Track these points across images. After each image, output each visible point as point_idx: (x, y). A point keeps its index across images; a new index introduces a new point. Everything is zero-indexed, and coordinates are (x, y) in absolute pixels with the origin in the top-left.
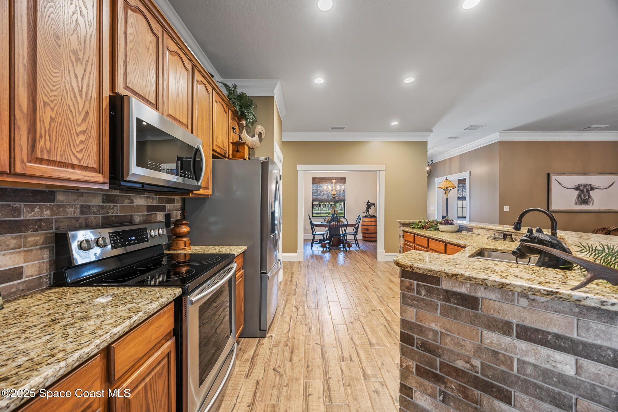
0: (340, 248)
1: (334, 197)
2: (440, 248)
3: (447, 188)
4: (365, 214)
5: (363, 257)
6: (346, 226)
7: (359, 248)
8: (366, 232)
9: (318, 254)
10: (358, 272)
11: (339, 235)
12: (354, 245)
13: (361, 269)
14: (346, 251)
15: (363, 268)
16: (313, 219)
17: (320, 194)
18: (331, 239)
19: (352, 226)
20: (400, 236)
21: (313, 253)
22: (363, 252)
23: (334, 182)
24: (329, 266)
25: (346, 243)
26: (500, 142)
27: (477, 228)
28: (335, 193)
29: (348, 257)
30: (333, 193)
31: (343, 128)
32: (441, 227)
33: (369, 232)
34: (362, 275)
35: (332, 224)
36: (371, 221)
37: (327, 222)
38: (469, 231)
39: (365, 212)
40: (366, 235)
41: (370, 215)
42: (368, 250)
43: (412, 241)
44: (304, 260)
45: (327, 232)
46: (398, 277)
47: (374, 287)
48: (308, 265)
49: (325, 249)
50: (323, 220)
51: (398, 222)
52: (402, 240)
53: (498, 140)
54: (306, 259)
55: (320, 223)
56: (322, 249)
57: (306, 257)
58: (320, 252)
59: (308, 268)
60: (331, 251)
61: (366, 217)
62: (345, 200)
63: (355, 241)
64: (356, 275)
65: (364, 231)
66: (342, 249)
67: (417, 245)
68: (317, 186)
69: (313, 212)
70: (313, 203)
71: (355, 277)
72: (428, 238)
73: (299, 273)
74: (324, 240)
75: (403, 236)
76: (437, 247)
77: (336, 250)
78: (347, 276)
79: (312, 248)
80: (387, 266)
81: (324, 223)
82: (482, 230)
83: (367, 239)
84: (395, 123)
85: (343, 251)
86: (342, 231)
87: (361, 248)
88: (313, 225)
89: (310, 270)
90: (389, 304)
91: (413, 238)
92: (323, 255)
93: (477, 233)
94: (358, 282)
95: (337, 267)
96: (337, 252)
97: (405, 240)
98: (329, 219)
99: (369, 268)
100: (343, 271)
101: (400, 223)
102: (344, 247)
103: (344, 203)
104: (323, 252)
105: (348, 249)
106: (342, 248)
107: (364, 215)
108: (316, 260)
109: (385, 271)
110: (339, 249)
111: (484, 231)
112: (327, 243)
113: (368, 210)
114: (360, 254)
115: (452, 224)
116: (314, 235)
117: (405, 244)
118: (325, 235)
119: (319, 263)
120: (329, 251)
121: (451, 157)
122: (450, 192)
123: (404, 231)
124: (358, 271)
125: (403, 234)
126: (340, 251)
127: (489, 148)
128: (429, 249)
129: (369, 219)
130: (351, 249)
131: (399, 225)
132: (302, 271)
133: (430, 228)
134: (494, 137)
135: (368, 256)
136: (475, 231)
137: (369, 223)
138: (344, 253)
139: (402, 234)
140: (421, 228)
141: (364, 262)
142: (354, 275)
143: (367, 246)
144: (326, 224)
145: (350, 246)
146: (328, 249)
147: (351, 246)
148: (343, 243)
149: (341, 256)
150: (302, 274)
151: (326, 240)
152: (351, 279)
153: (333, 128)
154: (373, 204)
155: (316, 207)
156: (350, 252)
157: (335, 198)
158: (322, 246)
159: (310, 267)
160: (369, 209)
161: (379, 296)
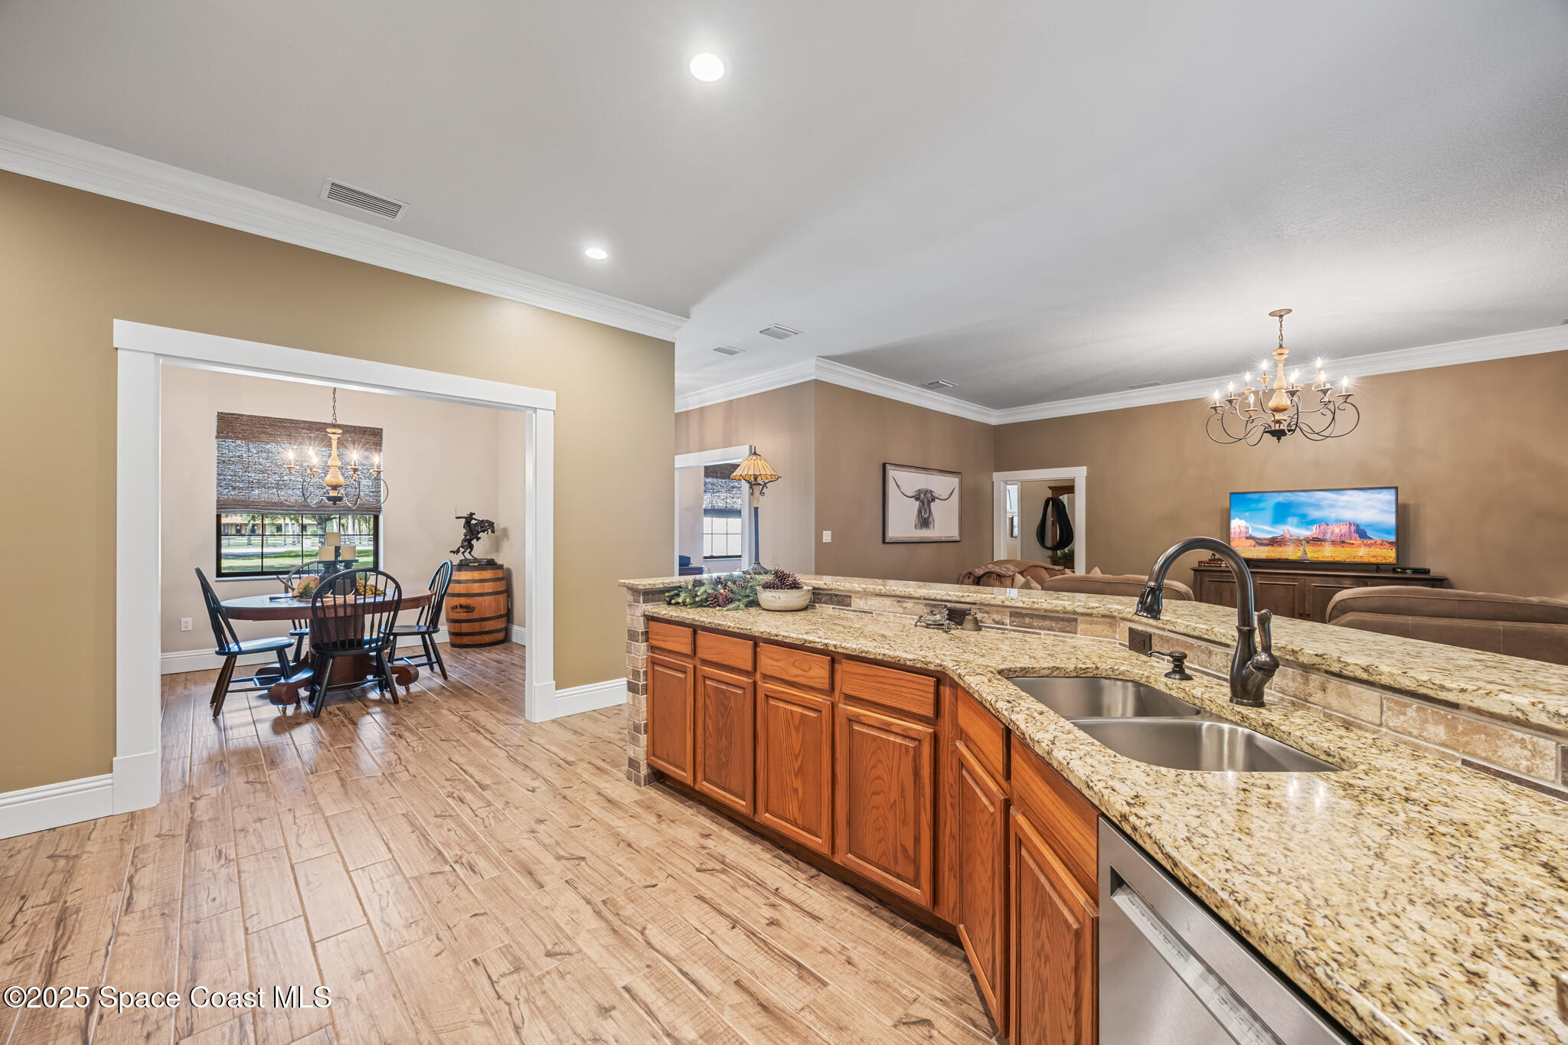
0: (364, 691)
1: (333, 494)
2: (811, 673)
3: (756, 479)
4: (460, 557)
5: (473, 714)
6: (396, 605)
7: (445, 677)
8: (463, 616)
9: (252, 742)
10: (468, 796)
11: (360, 643)
12: (424, 672)
13: (478, 776)
14: (396, 700)
15: (483, 768)
16: (219, 588)
17: (261, 484)
18: (324, 665)
19: (415, 602)
20: (632, 635)
21: (223, 742)
22: (467, 695)
23: (334, 437)
24: (322, 802)
25: (395, 670)
26: (817, 382)
27: (865, 594)
28: (341, 480)
29: (409, 729)
30: (329, 479)
31: (389, 208)
32: (767, 597)
33: (475, 615)
34: (489, 804)
35: (329, 600)
36: (482, 581)
37: (302, 596)
38: (839, 603)
39: (457, 552)
40: (465, 628)
41: (475, 560)
42: (480, 683)
43: (688, 650)
44: (167, 796)
45: (301, 636)
46: (623, 776)
47: (559, 858)
48: (193, 825)
49: (290, 710)
50: (276, 585)
51: (624, 585)
52: (643, 647)
53: (813, 378)
54: (176, 787)
55: (262, 602)
56: (273, 711)
57: (176, 775)
58: (265, 729)
59: (192, 844)
60: (323, 713)
61: (463, 566)
62: (379, 510)
63: (428, 654)
64: (465, 815)
65: (456, 616)
66: (375, 695)
67: (705, 662)
68: (239, 448)
69: (224, 551)
70: (224, 521)
71: (462, 826)
72: (756, 641)
73: (117, 900)
74: (286, 671)
75: (646, 634)
76: (794, 671)
77: (348, 706)
78: (424, 836)
79: (216, 714)
80: (570, 736)
81: (283, 604)
82: (880, 599)
83: (466, 640)
84: (596, 253)
85: (379, 702)
86: (372, 627)
87: (453, 676)
88: (219, 616)
89: (206, 858)
90: (653, 932)
91: (689, 640)
92: (285, 738)
93: (866, 608)
94: (483, 850)
95: (366, 794)
96: (354, 714)
97: (653, 648)
98: (311, 580)
99: (507, 764)
100: (400, 808)
101: (634, 590)
102: (384, 685)
103: (376, 518)
104: (281, 726)
105: (401, 691)
106: (372, 688)
107: (457, 559)
108: (240, 782)
109: (571, 759)
110: (362, 697)
111: (887, 602)
112: (305, 683)
113: (468, 544)
114: (454, 703)
115: (795, 586)
116: (232, 657)
117: (654, 662)
118: (290, 653)
119: (261, 796)
120: (315, 715)
121: (704, 405)
122: (765, 490)
123: (650, 619)
124: (470, 789)
125: (647, 626)
126: (366, 704)
127: (792, 393)
128: (758, 676)
129: (476, 575)
130: (414, 687)
131: (631, 598)
132: (144, 878)
133: (730, 601)
134: (805, 370)
135: (489, 706)
136: (858, 603)
137: (476, 588)
138: (386, 713)
139: (641, 629)
140: (704, 604)
141: (480, 738)
142: (454, 817)
143: (472, 667)
144: (296, 604)
145: (407, 676)
146: (306, 707)
147: (415, 677)
148: (379, 671)
149: (372, 727)
150: (142, 901)
151: (295, 670)
152: (447, 845)
153: (341, 193)
154: (488, 526)
155: (239, 533)
156: (411, 700)
157: (340, 499)
158: (275, 698)
159: (205, 834)
160: (474, 542)
161: (597, 899)
